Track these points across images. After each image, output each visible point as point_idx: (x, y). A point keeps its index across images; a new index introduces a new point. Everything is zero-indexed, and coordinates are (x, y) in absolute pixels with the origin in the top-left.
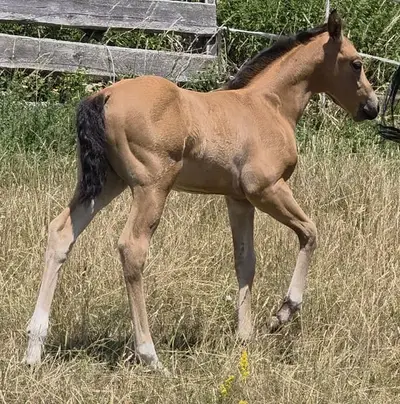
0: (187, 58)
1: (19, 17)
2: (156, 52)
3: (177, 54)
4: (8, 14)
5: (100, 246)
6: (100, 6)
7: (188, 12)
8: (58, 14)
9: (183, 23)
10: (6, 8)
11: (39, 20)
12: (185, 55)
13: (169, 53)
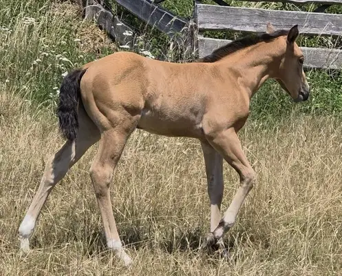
0: (336, 53)
1: (221, 26)
2: (315, 49)
3: (330, 50)
4: (214, 25)
5: (281, 182)
6: (277, 19)
7: (337, 21)
8: (248, 24)
9: (334, 29)
10: (213, 21)
11: (236, 28)
12: (335, 50)
13: (323, 49)
